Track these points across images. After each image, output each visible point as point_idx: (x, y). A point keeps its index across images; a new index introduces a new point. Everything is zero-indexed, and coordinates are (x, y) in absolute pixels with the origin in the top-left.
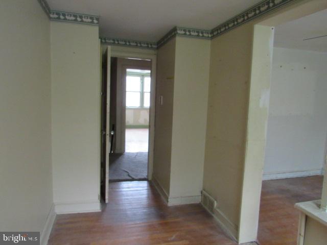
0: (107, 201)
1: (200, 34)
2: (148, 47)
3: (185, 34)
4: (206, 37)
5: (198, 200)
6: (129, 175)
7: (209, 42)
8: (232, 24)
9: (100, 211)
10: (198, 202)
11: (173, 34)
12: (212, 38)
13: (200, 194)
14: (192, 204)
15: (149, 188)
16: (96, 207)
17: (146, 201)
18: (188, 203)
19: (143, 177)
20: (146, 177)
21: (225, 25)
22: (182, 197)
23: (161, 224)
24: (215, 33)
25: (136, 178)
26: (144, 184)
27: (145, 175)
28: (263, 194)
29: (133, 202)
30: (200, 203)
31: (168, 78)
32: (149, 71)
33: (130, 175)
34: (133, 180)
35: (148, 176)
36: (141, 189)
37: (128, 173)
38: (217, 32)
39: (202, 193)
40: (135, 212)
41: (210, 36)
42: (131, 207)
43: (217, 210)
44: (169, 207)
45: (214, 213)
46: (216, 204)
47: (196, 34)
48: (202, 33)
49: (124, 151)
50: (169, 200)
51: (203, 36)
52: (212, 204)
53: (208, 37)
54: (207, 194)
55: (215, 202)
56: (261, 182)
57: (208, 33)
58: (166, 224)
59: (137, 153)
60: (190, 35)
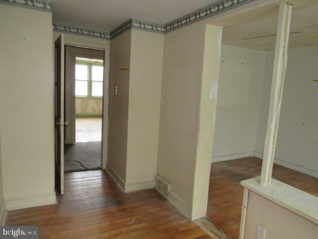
0: (62, 193)
1: (154, 28)
2: (101, 36)
3: (140, 27)
4: (159, 31)
5: (153, 185)
6: (82, 165)
7: (162, 36)
8: (185, 21)
9: (56, 203)
10: (153, 187)
11: (128, 26)
12: (165, 32)
13: (154, 180)
14: (147, 189)
15: (104, 177)
16: (52, 199)
17: (100, 190)
18: (143, 189)
19: (97, 167)
20: (100, 166)
21: (179, 21)
22: (137, 183)
23: (120, 210)
24: (168, 28)
25: (90, 168)
26: (98, 173)
27: (98, 164)
28: (212, 175)
29: (89, 191)
30: (154, 188)
31: (122, 69)
32: (102, 61)
33: (84, 165)
34: (86, 170)
35: (102, 165)
36: (96, 178)
37: (81, 163)
38: (170, 27)
39: (156, 178)
40: (93, 201)
41: (163, 30)
42: (87, 197)
43: (171, 192)
44: (126, 194)
45: (168, 196)
46: (169, 187)
47: (151, 27)
48: (156, 27)
49: (75, 141)
50: (126, 187)
51: (157, 30)
52: (166, 188)
53: (162, 31)
54: (161, 179)
55: (169, 185)
56: (210, 164)
57: (161, 27)
58: (124, 210)
59: (88, 143)
60: (145, 28)
